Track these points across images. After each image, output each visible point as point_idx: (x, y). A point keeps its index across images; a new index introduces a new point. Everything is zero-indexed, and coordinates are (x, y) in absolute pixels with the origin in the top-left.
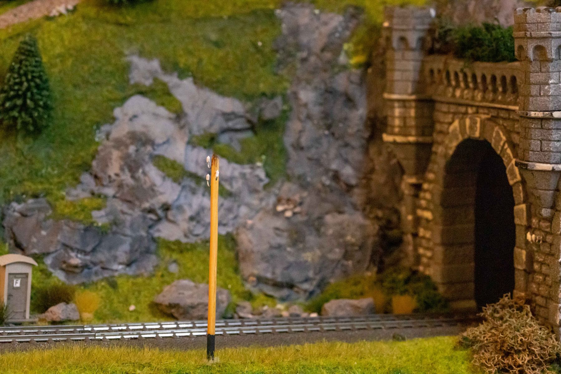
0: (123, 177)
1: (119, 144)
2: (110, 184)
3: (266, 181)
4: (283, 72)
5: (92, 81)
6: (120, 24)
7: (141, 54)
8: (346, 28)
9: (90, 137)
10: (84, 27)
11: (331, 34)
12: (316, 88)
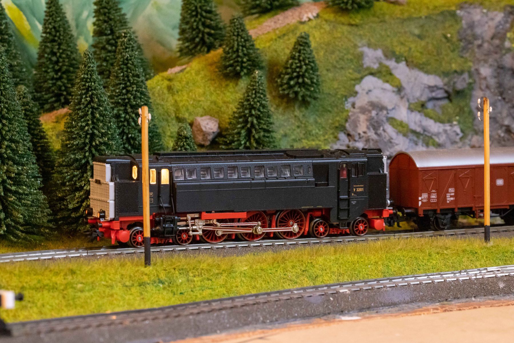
0: (369, 134)
1: (363, 110)
2: (360, 140)
3: (461, 135)
4: (467, 55)
5: (338, 66)
6: (352, 25)
7: (369, 45)
8: (506, 22)
9: (342, 106)
10: (327, 27)
11: (497, 27)
12: (491, 66)
